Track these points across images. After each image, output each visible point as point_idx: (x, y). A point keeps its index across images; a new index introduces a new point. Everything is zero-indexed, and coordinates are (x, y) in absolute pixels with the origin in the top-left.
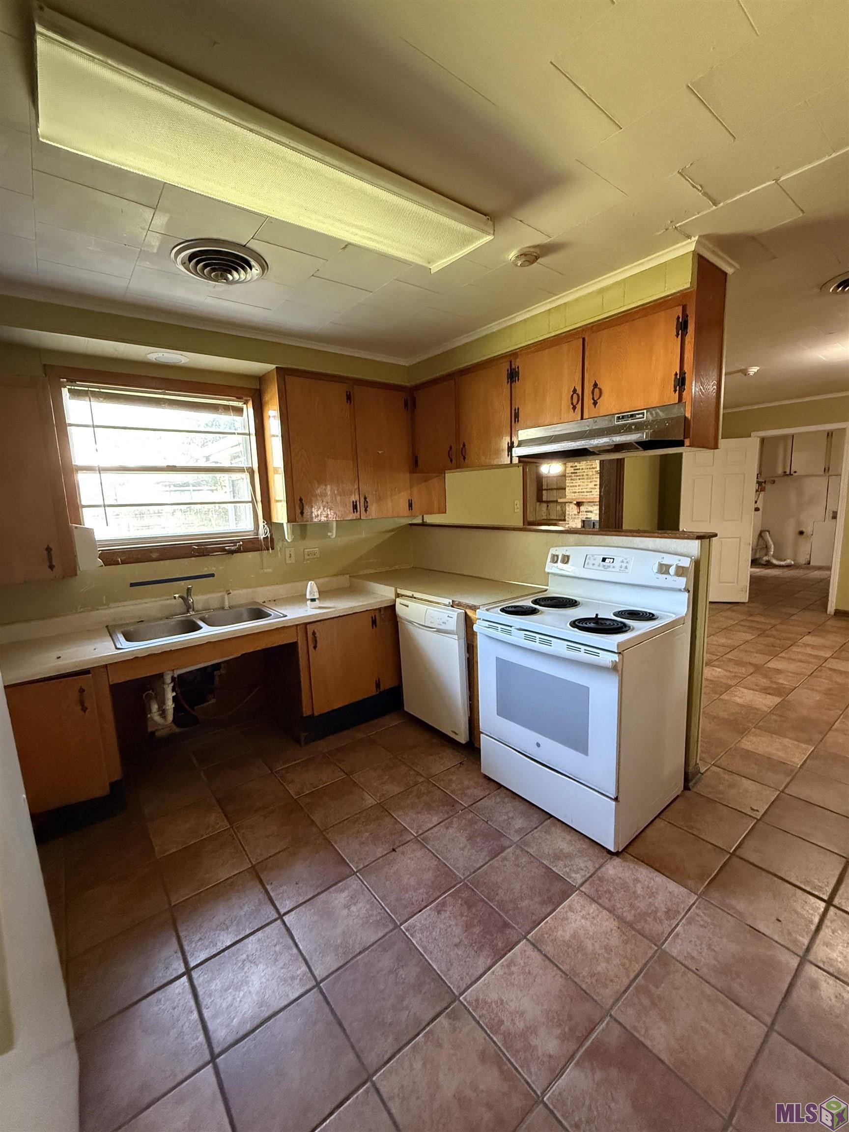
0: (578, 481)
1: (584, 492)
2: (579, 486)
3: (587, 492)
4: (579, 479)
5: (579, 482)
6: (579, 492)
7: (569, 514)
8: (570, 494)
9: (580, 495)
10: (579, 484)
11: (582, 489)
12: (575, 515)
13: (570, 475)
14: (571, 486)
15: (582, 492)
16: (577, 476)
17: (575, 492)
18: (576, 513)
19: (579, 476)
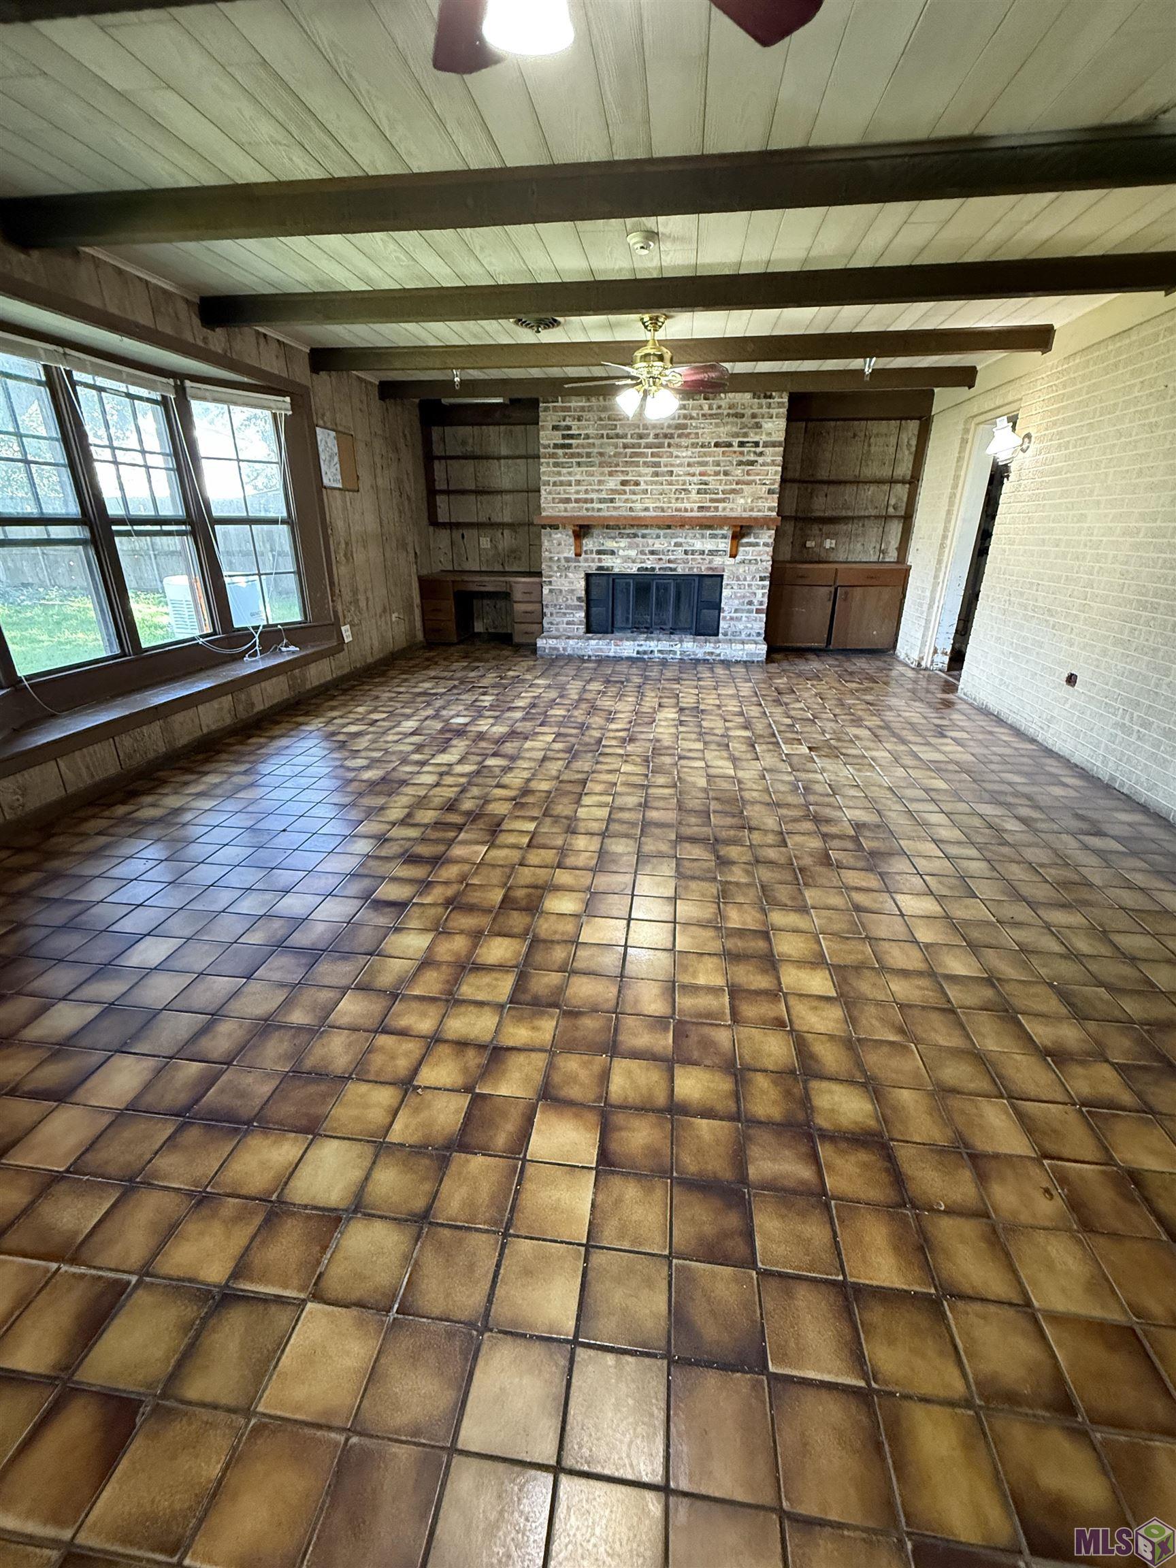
0: (576, 469)
1: (592, 501)
2: (578, 483)
3: (601, 501)
4: (579, 464)
5: (578, 473)
6: (577, 501)
7: (551, 559)
8: (550, 506)
9: (580, 509)
10: (578, 477)
11: (586, 492)
12: (567, 560)
13: (551, 450)
14: (555, 484)
15: (586, 501)
16: (572, 456)
17: (568, 501)
18: (572, 554)
19: (579, 455)
